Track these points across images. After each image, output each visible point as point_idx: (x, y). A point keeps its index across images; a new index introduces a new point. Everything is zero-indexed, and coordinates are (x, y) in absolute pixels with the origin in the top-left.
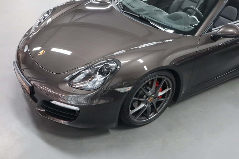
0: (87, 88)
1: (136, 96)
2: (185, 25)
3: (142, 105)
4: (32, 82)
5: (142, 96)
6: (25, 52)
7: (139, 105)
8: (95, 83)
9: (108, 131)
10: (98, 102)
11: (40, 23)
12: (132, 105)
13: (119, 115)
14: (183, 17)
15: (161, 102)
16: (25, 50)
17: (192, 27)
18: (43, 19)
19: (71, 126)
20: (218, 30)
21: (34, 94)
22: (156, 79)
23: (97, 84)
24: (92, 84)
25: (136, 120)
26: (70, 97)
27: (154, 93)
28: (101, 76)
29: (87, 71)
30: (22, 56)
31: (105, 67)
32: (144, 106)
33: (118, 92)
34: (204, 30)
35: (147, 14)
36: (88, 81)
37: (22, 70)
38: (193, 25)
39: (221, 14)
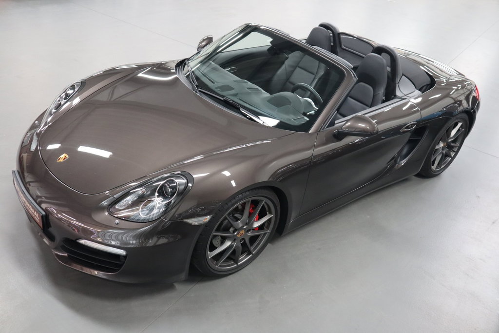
0: (137, 218)
1: (218, 230)
2: (294, 114)
3: (228, 244)
4: (44, 206)
5: (226, 230)
6: (32, 151)
7: (222, 243)
8: (152, 209)
9: (173, 285)
10: (157, 241)
11: (59, 106)
12: (211, 244)
13: (191, 260)
14: (291, 101)
15: (258, 236)
16: (33, 148)
17: (305, 118)
18: (65, 99)
19: (111, 279)
20: (345, 122)
21: (48, 228)
22: (249, 201)
23: (155, 211)
24: (147, 212)
25: (217, 266)
26: (109, 232)
27: (246, 224)
28: (161, 198)
29: (140, 191)
30: (27, 158)
31: (169, 185)
32: (231, 244)
33: (190, 225)
34: (324, 122)
35: (235, 95)
36: (141, 207)
37: (26, 183)
38: (308, 114)
39: (349, 95)
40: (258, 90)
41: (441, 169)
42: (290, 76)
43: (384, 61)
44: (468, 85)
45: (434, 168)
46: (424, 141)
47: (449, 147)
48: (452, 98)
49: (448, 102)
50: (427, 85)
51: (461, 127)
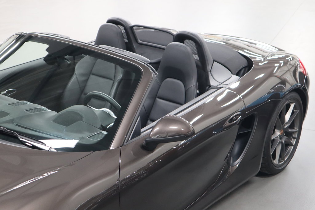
2: (90, 131)
14: (83, 115)
17: (104, 132)
20: (151, 130)
35: (11, 121)
38: (108, 127)
39: (158, 95)
40: (40, 110)
41: (285, 162)
42: (85, 86)
43: (189, 49)
44: (291, 60)
45: (276, 162)
46: (255, 132)
47: (288, 134)
48: (276, 76)
49: (273, 82)
50: (245, 67)
51: (295, 108)
